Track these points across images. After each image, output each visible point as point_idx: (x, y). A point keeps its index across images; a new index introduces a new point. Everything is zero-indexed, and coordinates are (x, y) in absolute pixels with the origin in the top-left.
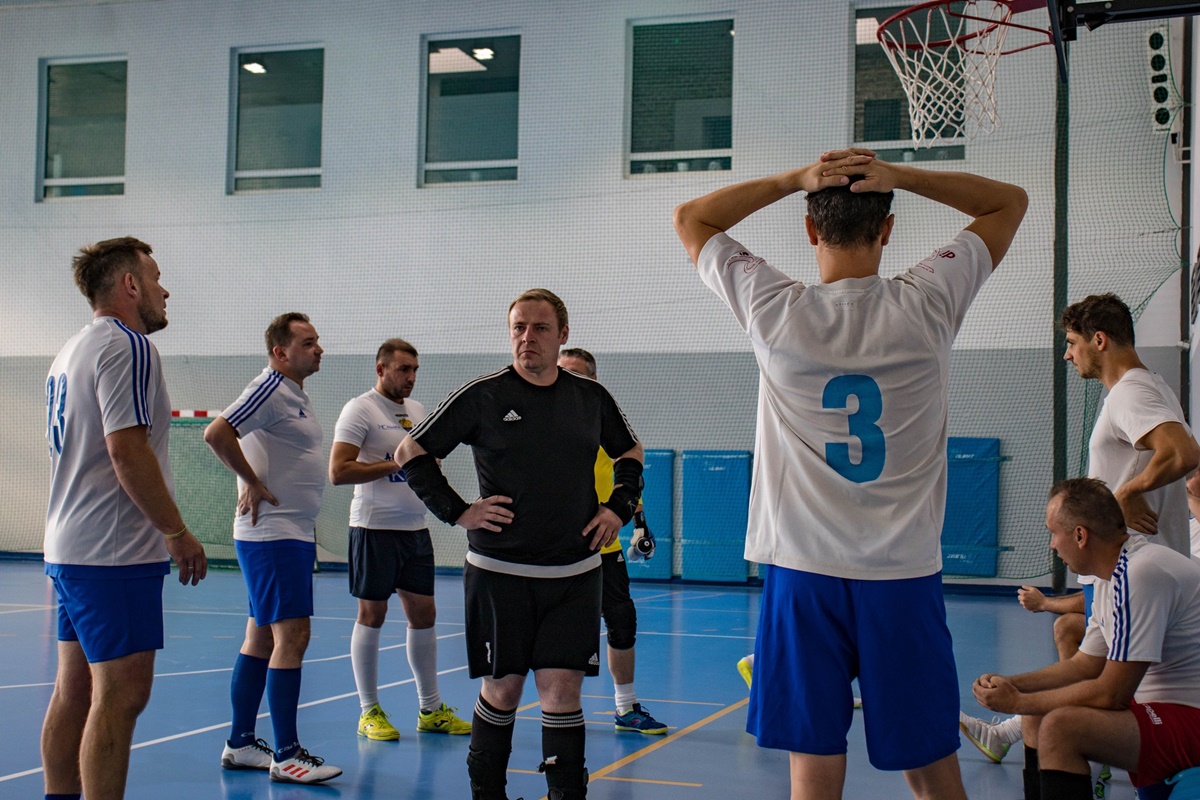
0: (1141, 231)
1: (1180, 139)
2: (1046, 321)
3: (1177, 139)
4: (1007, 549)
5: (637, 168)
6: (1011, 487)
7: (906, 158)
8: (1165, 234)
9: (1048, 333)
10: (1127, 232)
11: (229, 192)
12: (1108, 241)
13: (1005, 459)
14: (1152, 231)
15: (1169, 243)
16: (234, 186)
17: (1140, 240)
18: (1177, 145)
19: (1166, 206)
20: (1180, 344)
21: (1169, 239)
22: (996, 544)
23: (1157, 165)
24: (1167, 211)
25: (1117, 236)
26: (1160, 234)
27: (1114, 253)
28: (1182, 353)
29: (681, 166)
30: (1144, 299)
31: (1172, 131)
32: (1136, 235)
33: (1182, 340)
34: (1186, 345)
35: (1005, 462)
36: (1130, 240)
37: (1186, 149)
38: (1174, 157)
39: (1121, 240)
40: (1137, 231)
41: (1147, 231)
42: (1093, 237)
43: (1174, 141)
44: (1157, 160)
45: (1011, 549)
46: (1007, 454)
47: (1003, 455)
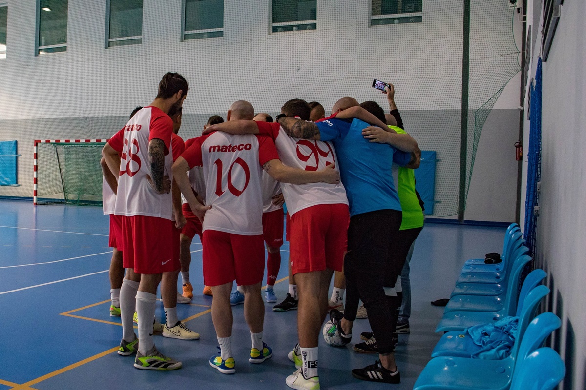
0: (502, 54)
1: (521, 11)
2: (458, 98)
3: (520, 11)
4: (438, 202)
5: (275, 30)
6: (440, 176)
7: (395, 22)
8: (513, 55)
9: (459, 104)
10: (495, 54)
11: (106, 48)
12: (486, 58)
13: (438, 161)
14: (506, 53)
15: (515, 59)
16: (108, 45)
17: (501, 58)
18: (520, 14)
19: (514, 42)
20: (520, 107)
21: (515, 57)
22: (433, 200)
23: (510, 22)
24: (514, 44)
25: (490, 56)
26: (511, 55)
27: (489, 64)
28: (521, 112)
29: (294, 28)
30: (502, 86)
31: (518, 7)
32: (499, 56)
33: (521, 106)
34: (522, 108)
35: (438, 162)
36: (496, 58)
37: (524, 15)
38: (519, 20)
39: (492, 58)
40: (499, 54)
41: (504, 53)
42: (479, 57)
43: (519, 12)
44: (510, 20)
45: (440, 202)
46: (439, 159)
47: (438, 159)
